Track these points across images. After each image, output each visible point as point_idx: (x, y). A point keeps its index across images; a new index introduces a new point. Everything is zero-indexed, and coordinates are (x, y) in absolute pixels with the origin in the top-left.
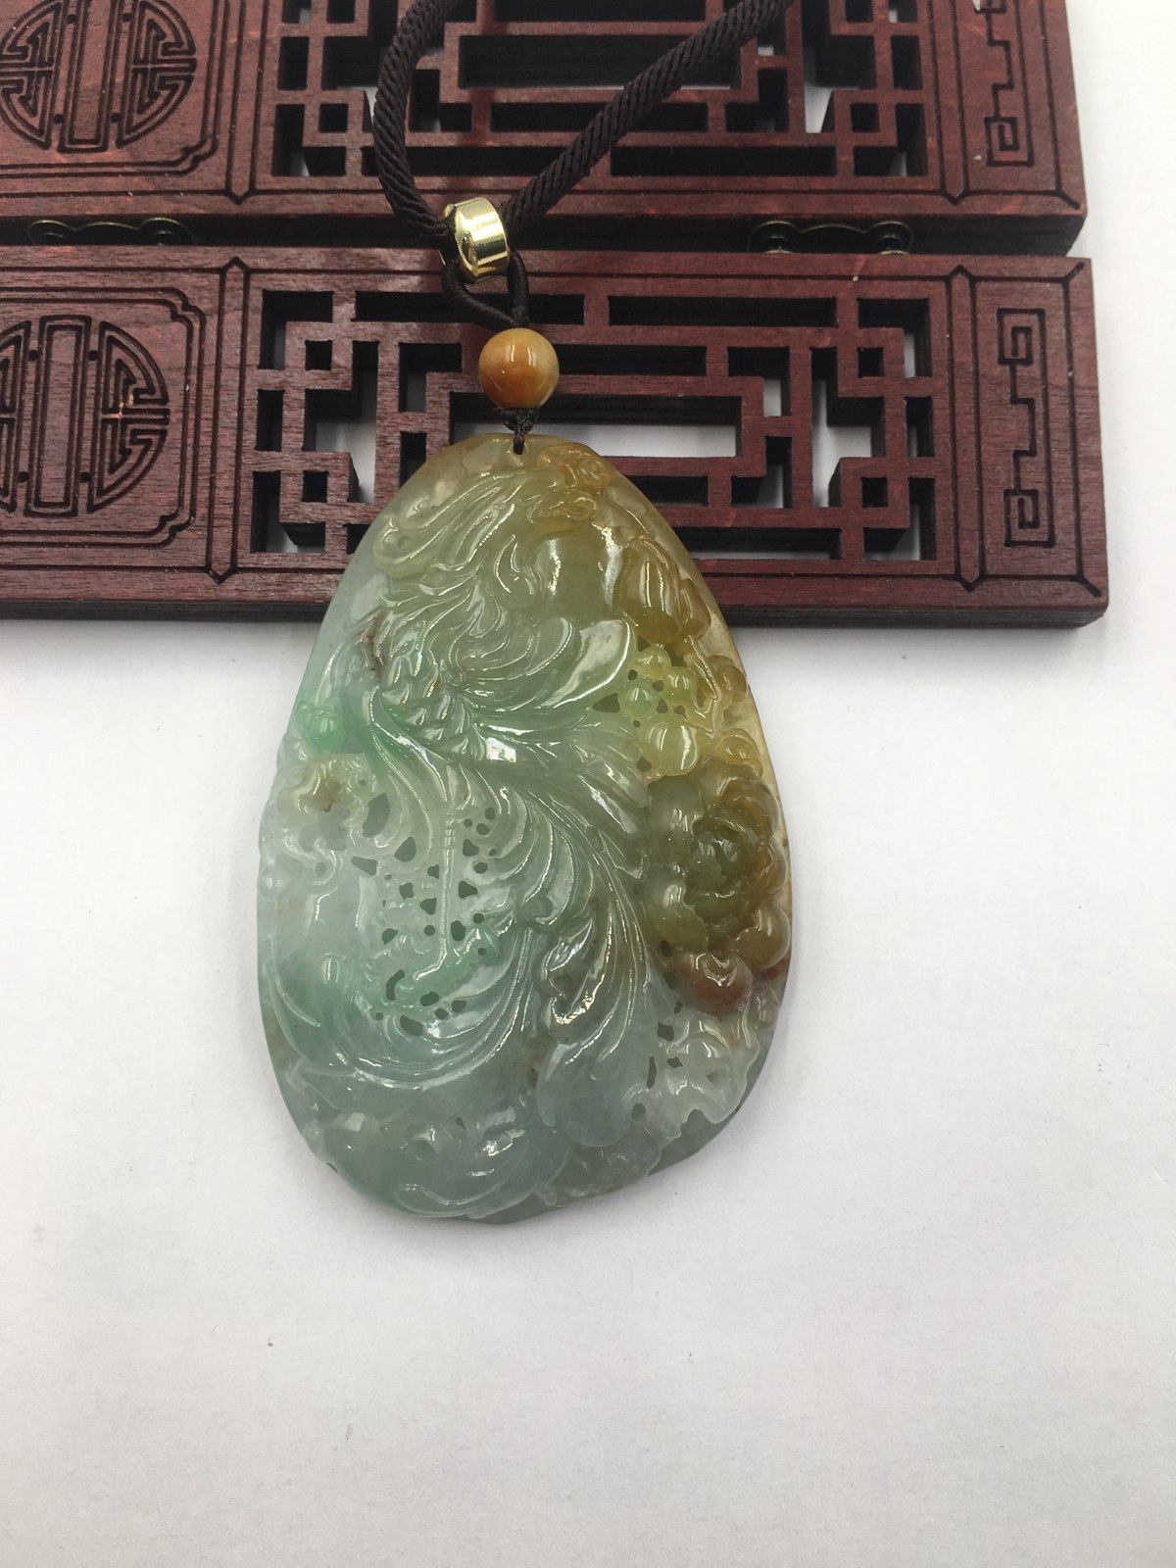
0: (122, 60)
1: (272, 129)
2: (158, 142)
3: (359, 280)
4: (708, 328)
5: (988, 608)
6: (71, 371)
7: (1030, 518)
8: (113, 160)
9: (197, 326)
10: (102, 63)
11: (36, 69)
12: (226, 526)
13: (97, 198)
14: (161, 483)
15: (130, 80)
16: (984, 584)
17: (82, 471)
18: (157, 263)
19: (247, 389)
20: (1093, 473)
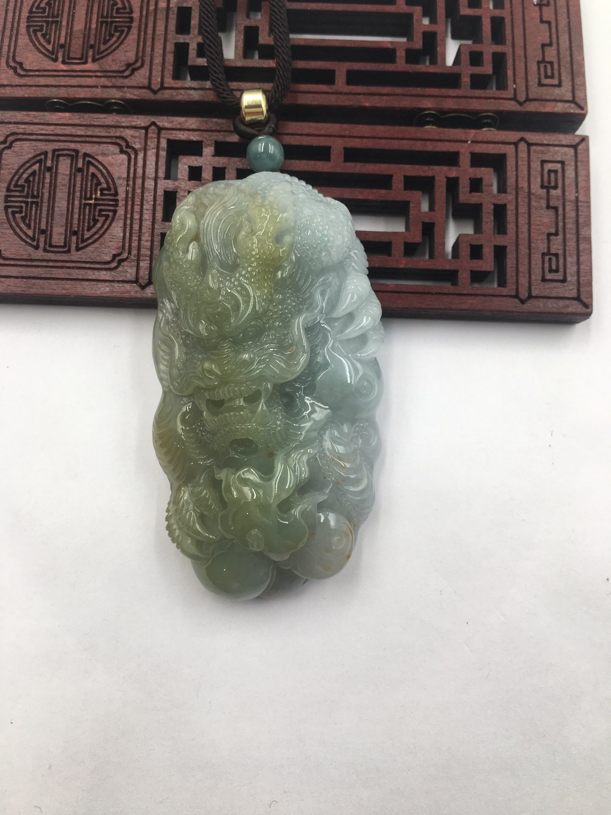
0: (95, 16)
1: (172, 55)
2: (113, 60)
3: (217, 135)
4: (394, 165)
5: (532, 313)
6: (67, 178)
7: (554, 267)
8: (91, 69)
9: (133, 156)
10: (84, 17)
11: (50, 19)
12: (147, 260)
13: (82, 89)
14: (115, 237)
15: (99, 27)
16: (531, 300)
17: (73, 230)
18: (113, 123)
19: (158, 190)
20: (587, 245)
